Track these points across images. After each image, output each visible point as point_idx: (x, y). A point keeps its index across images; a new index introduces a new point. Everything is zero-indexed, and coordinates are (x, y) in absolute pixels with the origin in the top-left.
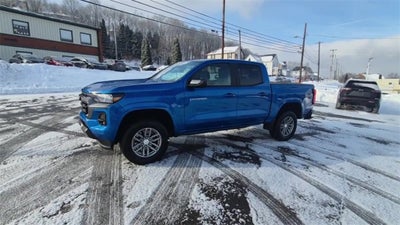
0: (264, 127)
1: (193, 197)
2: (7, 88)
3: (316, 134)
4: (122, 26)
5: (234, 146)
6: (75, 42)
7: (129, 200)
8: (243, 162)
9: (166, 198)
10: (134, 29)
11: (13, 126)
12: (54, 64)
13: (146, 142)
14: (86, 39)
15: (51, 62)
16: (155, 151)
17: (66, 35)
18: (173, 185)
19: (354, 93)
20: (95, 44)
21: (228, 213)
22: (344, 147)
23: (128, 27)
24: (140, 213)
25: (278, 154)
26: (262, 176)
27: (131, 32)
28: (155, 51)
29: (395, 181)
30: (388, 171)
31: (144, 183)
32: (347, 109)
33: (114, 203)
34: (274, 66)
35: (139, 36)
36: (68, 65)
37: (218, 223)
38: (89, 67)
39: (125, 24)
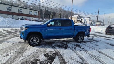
0: (73, 39)
1: (40, 56)
2: (14, 26)
3: (91, 41)
4: (46, 10)
5: (62, 43)
6: (33, 15)
7: (23, 55)
8: (62, 48)
9: (33, 56)
10: (49, 11)
11: (10, 35)
12: (27, 20)
13: (35, 40)
14: (36, 14)
15: (26, 20)
16: (37, 43)
17: (31, 13)
18: (38, 52)
19: (110, 30)
20: (38, 15)
21: (47, 61)
22: (98, 46)
23: (47, 10)
24: (24, 58)
25: (74, 47)
26: (64, 52)
27: (48, 11)
28: (54, 17)
29: (107, 57)
30: (107, 54)
31: (30, 51)
32: (109, 35)
33: (19, 55)
34: (89, 21)
35: (50, 13)
36: (30, 20)
37: (42, 63)
38: (35, 21)
39: (47, 9)
